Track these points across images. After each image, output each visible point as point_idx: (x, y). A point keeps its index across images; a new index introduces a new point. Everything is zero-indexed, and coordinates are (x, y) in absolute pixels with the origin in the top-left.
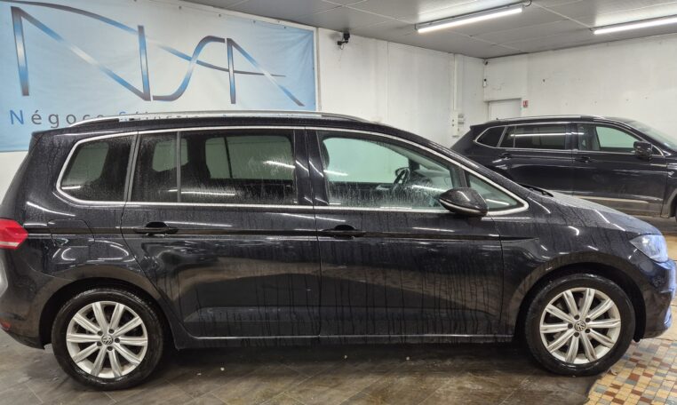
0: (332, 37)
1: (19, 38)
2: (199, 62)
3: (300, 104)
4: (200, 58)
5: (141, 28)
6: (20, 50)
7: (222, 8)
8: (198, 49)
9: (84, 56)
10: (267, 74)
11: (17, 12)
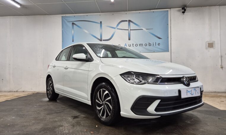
0: (179, 11)
1: (73, 30)
2: (118, 29)
3: (160, 38)
4: (118, 27)
5: (101, 22)
6: (73, 32)
7: (127, 11)
8: (118, 25)
9: (86, 31)
10: (144, 29)
11: (73, 24)
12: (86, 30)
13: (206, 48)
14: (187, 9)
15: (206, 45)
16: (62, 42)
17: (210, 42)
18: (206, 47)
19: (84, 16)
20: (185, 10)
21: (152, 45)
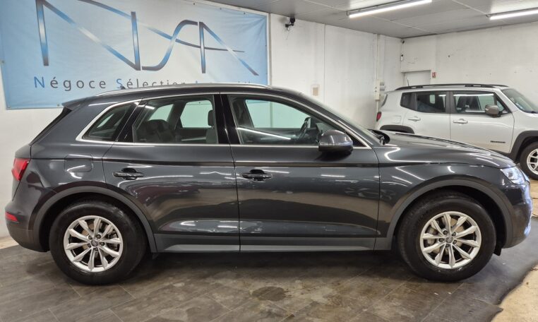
0: (282, 21)
1: (41, 22)
2: (178, 41)
3: (255, 74)
4: (179, 37)
5: (133, 14)
6: (42, 31)
8: (177, 31)
9: (90, 35)
10: (230, 50)
11: (40, 1)
15: (311, 91)
16: (3, 62)
17: (314, 87)
18: (311, 94)
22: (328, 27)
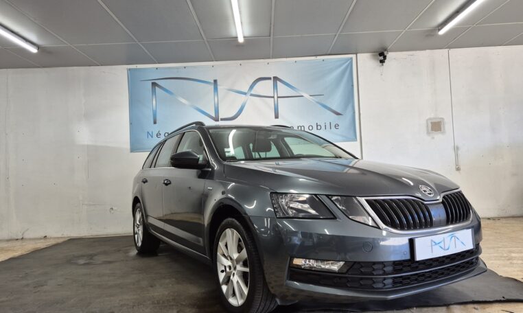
0: (374, 56)
1: (154, 96)
2: (252, 95)
3: (338, 114)
4: (253, 92)
5: (215, 81)
6: (154, 102)
7: (269, 58)
8: (251, 87)
9: (183, 101)
10: (306, 95)
11: (154, 84)
12: (184, 98)
13: (428, 133)
14: (389, 55)
15: (427, 126)
16: (131, 124)
17: (434, 121)
18: (428, 130)
19: (177, 68)
20: (385, 57)
21: (323, 127)
22: (453, 51)
